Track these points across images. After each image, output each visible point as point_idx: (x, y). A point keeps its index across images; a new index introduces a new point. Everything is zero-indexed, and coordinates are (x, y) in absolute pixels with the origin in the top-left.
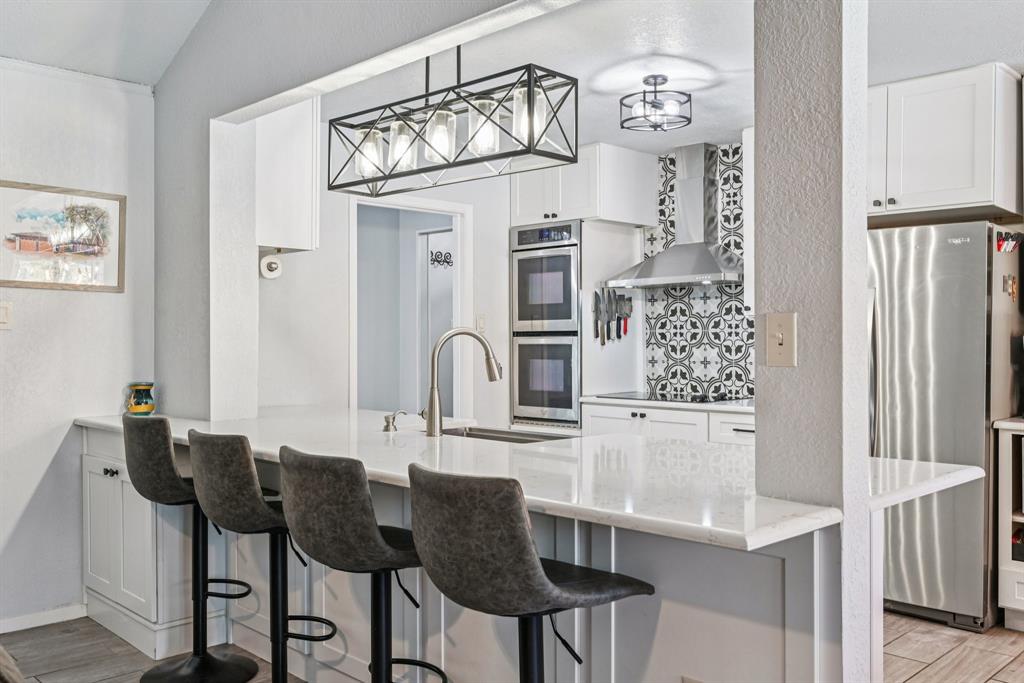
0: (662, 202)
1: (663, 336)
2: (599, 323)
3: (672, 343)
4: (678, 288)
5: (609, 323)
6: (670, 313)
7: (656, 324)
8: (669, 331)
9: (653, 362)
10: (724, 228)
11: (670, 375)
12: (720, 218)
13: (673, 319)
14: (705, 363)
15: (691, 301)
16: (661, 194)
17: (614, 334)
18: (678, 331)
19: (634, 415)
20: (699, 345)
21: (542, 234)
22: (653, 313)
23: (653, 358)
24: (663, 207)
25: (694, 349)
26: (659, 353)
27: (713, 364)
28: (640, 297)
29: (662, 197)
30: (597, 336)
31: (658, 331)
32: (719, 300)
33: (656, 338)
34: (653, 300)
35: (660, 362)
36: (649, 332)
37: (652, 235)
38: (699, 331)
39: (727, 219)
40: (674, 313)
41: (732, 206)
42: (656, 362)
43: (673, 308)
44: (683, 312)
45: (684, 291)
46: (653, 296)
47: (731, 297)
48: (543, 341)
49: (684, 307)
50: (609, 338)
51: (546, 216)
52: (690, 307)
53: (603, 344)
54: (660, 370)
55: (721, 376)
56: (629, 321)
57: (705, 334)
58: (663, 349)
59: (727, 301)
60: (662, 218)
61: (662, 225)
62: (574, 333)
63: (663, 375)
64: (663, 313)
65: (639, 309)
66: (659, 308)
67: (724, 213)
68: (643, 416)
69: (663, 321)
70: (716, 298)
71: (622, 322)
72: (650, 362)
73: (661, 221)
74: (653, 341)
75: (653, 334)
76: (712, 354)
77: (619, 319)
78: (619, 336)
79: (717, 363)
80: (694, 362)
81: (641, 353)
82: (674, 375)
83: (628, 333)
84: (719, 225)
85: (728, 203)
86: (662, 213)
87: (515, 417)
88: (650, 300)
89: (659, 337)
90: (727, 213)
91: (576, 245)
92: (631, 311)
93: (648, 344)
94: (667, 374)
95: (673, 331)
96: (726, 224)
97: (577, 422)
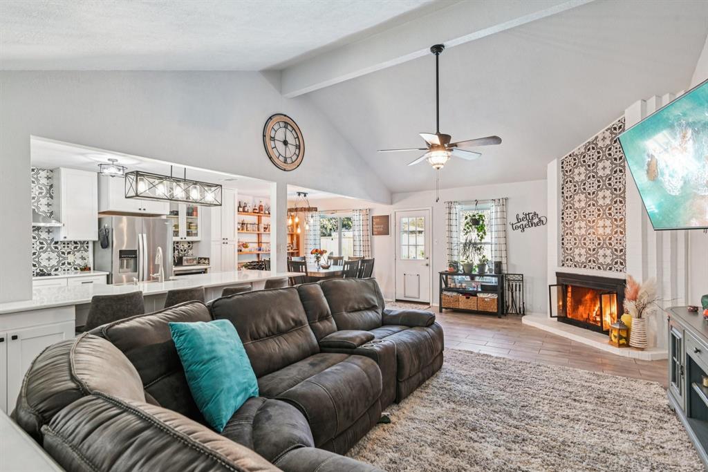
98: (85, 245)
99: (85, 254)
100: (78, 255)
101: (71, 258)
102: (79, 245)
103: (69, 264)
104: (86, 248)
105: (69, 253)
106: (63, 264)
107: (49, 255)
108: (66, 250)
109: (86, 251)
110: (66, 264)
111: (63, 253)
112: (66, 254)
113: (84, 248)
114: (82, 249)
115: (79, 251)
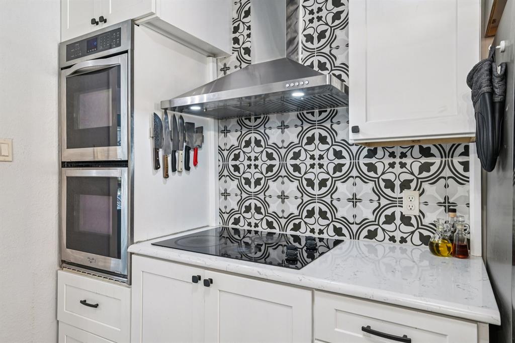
0: (236, 30)
1: (237, 168)
2: (161, 153)
3: (245, 176)
4: (253, 117)
5: (174, 152)
6: (243, 144)
7: (229, 155)
8: (243, 162)
9: (225, 194)
10: (305, 49)
11: (243, 209)
12: (301, 38)
13: (247, 150)
14: (283, 197)
15: (267, 131)
16: (234, 21)
17: (181, 165)
18: (253, 163)
19: (196, 279)
20: (276, 177)
21: (90, 45)
22: (225, 144)
23: (226, 190)
24: (237, 35)
25: (270, 182)
26: (232, 186)
27: (292, 198)
28: (212, 127)
29: (236, 25)
30: (157, 167)
31: (231, 163)
32: (300, 129)
33: (229, 170)
34: (225, 131)
35: (233, 195)
36: (221, 163)
37: (225, 65)
38: (276, 162)
39: (310, 38)
40: (248, 143)
41: (316, 23)
42: (229, 195)
43: (247, 138)
44: (258, 143)
45: (259, 121)
46: (225, 127)
47: (314, 125)
48: (94, 173)
49: (259, 138)
50: (174, 170)
51: (94, 22)
52: (266, 137)
53: (166, 176)
54: (233, 203)
55: (300, 213)
56: (199, 152)
57: (283, 166)
58: (236, 182)
59: (308, 130)
60: (236, 46)
61: (236, 53)
62: (124, 164)
63: (236, 208)
64: (236, 144)
65: (212, 139)
66: (233, 139)
67: (306, 32)
68: (208, 283)
69: (237, 152)
70: (296, 126)
71: (192, 153)
72: (222, 194)
73: (234, 50)
74: (226, 173)
75: (225, 166)
76: (291, 188)
77: (188, 149)
78: (187, 168)
79: (296, 198)
80: (270, 196)
81: (213, 185)
82: (248, 209)
83: (198, 164)
84: (300, 46)
85: (311, 21)
86: (236, 41)
87: (63, 262)
88: (222, 132)
89: (232, 169)
90: (310, 31)
91: (126, 52)
92: (202, 141)
93: (221, 176)
94: (240, 208)
95: (247, 163)
96: (309, 45)
97: (125, 276)
98: (457, 160)
99: (456, 192)
100: (433, 192)
101: (410, 203)
102: (437, 161)
103: (406, 220)
104: (460, 168)
105: (405, 185)
106: (390, 219)
107: (354, 190)
108: (397, 175)
109: (462, 180)
110: (398, 221)
111: (390, 185)
112: (397, 188)
113: (453, 169)
114: (447, 173)
115: (435, 179)
